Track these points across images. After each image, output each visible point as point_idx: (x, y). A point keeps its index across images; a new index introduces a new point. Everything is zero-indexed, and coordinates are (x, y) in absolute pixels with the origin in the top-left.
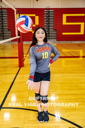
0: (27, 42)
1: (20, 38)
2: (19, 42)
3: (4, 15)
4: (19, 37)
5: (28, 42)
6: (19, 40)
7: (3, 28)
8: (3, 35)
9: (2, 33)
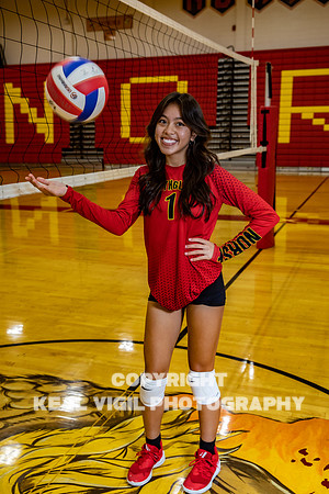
0: (310, 169)
1: (264, 153)
2: (264, 166)
3: (238, 75)
4: (262, 149)
5: (315, 169)
6: (262, 160)
7: (231, 121)
8: (230, 144)
9: (227, 138)
